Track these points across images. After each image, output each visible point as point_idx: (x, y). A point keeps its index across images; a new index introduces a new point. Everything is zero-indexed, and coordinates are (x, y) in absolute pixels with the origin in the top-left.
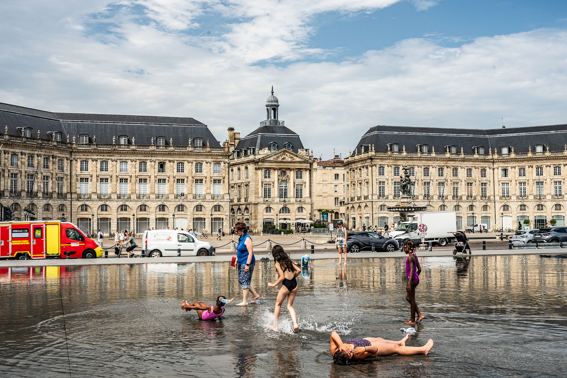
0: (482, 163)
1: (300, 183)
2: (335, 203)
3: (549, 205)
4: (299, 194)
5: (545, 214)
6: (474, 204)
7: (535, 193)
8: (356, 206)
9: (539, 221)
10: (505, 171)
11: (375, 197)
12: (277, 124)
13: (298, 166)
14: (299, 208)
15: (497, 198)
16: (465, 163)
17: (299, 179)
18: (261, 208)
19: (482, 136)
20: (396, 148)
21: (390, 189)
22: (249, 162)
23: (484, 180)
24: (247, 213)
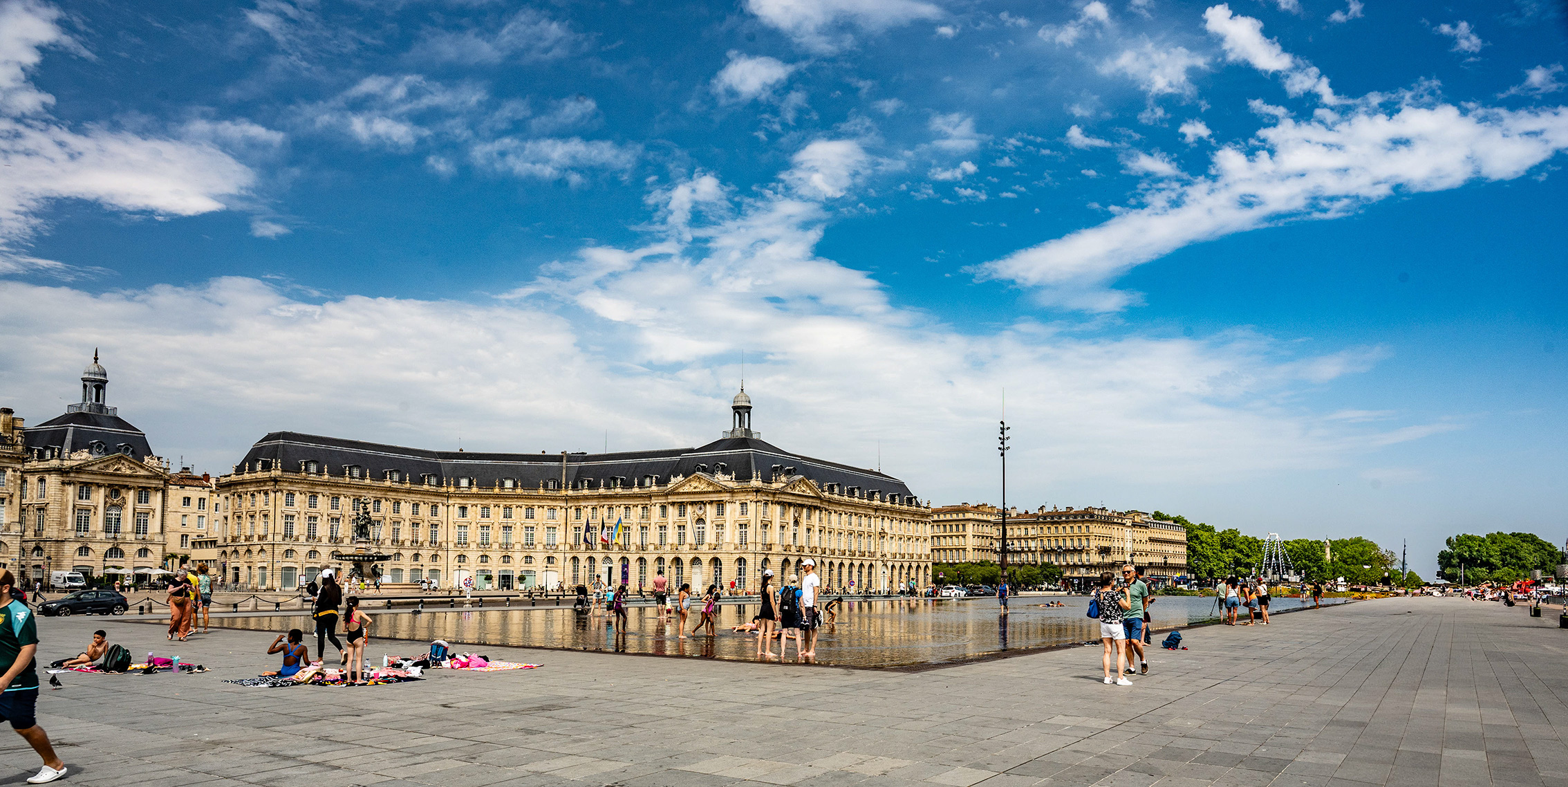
0: (433, 497)
1: (144, 511)
2: (182, 543)
3: (518, 557)
4: (141, 526)
5: (512, 569)
6: (420, 552)
7: (501, 540)
8: (242, 550)
9: (504, 577)
10: (463, 509)
11: (279, 538)
12: (101, 412)
13: (144, 482)
14: (140, 550)
15: (451, 545)
16: (411, 495)
17: (143, 504)
18: (70, 549)
19: (433, 460)
20: (313, 468)
21: (302, 526)
22: (49, 471)
23: (435, 520)
24: (38, 556)
